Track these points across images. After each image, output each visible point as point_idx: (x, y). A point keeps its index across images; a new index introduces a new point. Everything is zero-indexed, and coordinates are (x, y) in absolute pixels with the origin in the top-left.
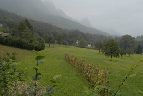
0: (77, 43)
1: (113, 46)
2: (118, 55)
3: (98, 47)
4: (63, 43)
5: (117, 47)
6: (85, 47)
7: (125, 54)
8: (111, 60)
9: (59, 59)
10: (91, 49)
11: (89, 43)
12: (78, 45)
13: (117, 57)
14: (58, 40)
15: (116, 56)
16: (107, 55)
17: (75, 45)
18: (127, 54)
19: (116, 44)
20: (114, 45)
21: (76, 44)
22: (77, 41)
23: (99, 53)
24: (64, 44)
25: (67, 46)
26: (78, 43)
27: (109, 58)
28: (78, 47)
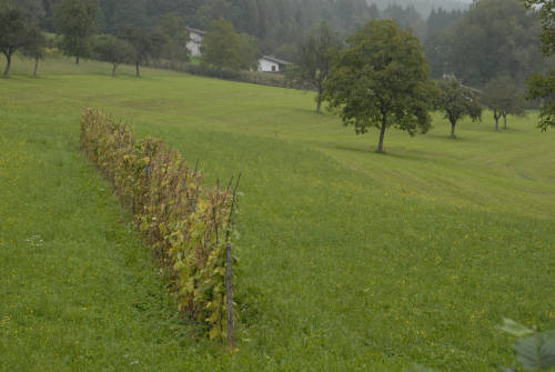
0: (193, 48)
1: (393, 65)
2: (424, 122)
3: (313, 75)
4: (97, 49)
5: (416, 72)
6: (242, 72)
7: (475, 114)
8: (380, 150)
9: (44, 142)
10: (275, 83)
11: (265, 52)
12: (196, 63)
13: (419, 129)
14: (69, 32)
15: (407, 127)
16: (354, 119)
17: (179, 62)
18: (487, 114)
19: (409, 51)
20: (400, 59)
21: (185, 55)
22: (192, 36)
23: (318, 111)
24: (108, 55)
25: (122, 67)
26: (201, 49)
27: (371, 137)
28: (193, 72)
